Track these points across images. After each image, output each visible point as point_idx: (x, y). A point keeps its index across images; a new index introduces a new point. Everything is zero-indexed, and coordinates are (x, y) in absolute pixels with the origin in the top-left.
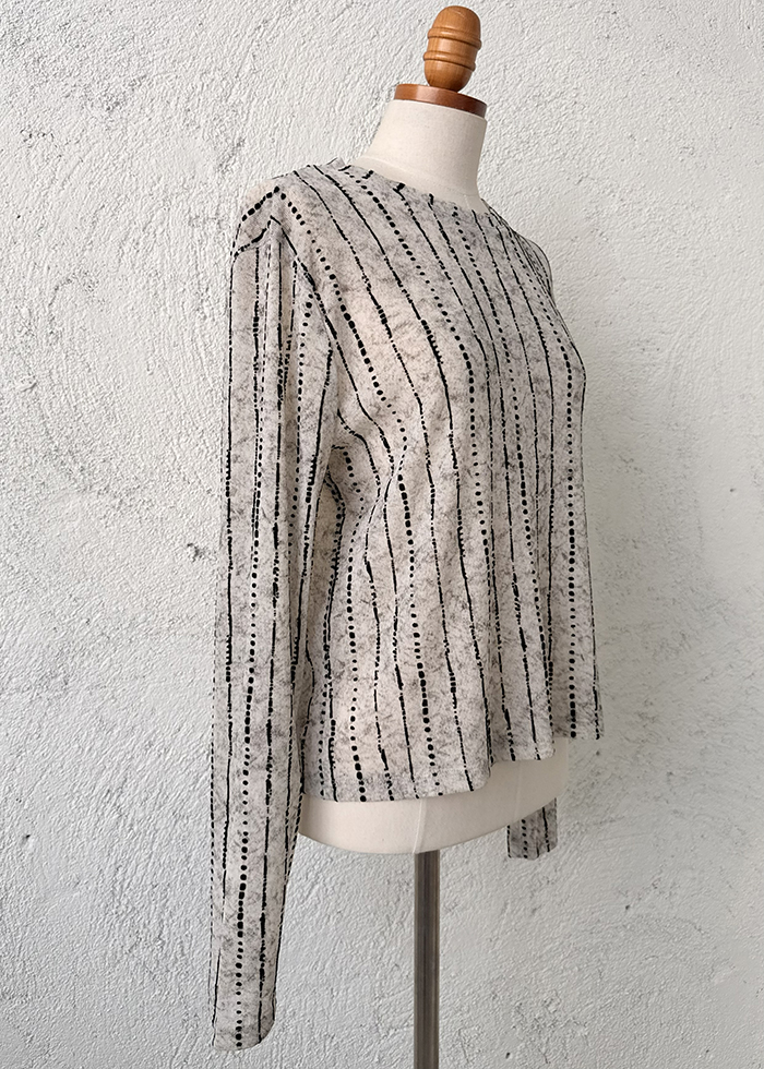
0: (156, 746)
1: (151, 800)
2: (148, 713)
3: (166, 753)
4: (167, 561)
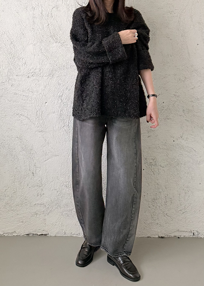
0: (68, 89)
1: (67, 99)
2: (67, 82)
3: (70, 90)
4: (70, 55)
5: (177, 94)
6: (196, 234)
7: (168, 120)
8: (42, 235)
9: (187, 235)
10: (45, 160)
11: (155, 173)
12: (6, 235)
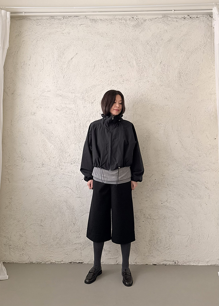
5: (164, 174)
6: (177, 262)
7: (158, 191)
8: (80, 263)
9: (171, 263)
10: (81, 215)
11: (150, 224)
12: (57, 263)
